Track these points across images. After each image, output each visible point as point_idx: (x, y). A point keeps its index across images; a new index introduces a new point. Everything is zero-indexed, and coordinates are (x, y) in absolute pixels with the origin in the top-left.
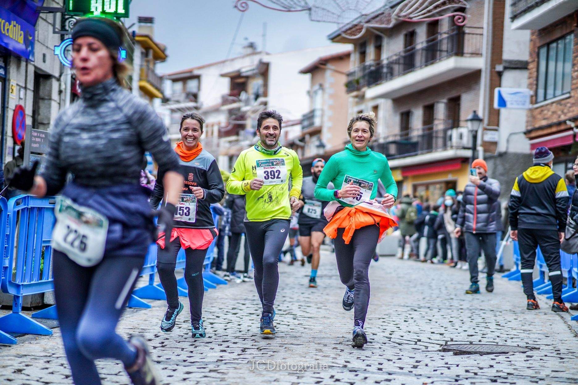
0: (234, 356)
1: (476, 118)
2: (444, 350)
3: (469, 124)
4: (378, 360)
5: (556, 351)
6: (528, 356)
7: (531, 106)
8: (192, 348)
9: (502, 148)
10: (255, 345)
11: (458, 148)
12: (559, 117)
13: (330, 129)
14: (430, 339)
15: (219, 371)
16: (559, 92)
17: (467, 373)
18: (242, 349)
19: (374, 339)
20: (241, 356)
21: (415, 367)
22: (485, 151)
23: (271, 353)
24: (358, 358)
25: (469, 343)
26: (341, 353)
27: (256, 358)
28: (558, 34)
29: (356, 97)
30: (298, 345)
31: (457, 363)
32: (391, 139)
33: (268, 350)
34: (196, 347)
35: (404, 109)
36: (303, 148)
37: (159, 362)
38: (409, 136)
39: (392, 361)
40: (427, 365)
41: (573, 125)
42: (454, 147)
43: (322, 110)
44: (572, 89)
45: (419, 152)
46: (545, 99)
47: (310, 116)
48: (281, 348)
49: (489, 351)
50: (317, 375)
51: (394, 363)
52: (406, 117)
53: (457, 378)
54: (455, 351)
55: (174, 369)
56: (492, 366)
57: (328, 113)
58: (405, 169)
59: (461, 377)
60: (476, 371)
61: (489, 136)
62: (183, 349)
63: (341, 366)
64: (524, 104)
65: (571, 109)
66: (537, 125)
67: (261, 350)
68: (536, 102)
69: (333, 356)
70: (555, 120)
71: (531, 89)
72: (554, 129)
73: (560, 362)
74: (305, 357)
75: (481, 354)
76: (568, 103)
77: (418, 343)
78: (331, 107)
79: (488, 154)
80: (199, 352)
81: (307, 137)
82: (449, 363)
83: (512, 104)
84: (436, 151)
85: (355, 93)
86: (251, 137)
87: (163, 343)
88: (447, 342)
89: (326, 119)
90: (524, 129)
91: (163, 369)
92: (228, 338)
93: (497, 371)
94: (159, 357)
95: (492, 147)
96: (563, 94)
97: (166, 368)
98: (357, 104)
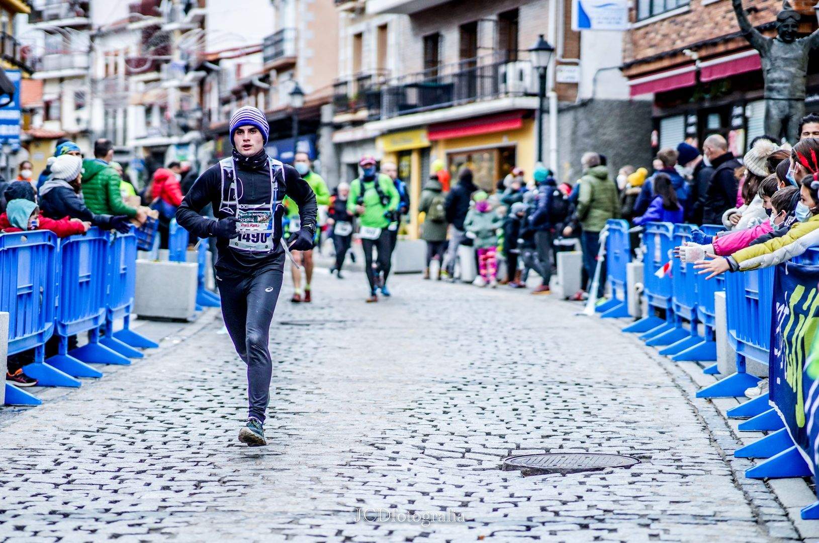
0: (183, 497)
1: (544, 47)
2: (508, 468)
3: (533, 55)
4: (408, 494)
5: (675, 460)
6: (634, 475)
7: (630, 26)
8: (115, 485)
9: (585, 93)
10: (215, 475)
11: (516, 95)
12: (674, 43)
13: (309, 60)
14: (484, 445)
15: (163, 531)
16: (672, 2)
17: (544, 513)
18: (194, 483)
19: (398, 453)
20: (195, 498)
21: (465, 505)
22: (560, 98)
23: (241, 489)
24: (377, 492)
25: (544, 452)
26: (350, 484)
27: (219, 500)
29: (352, 10)
30: (282, 470)
31: (528, 495)
32: (409, 80)
33: (236, 483)
34: (122, 481)
35: (429, 32)
36: (266, 91)
37: (66, 515)
38: (439, 75)
39: (428, 495)
40: (482, 500)
41: (695, 56)
42: (510, 94)
43: (296, 29)
45: (455, 102)
46: (651, 14)
47: (276, 40)
48: (255, 478)
49: (576, 467)
50: (316, 531)
51: (432, 499)
52: (432, 44)
53: (529, 524)
54: (524, 469)
55: (92, 528)
56: (580, 497)
57: (306, 35)
58: (433, 128)
59: (534, 520)
60: (556, 509)
61: (566, 75)
62: (101, 487)
63: (351, 509)
64: (618, 23)
65: (692, 31)
66: (640, 57)
67: (224, 482)
68: (638, 20)
69: (337, 490)
70: (667, 48)
72: (666, 63)
73: (682, 484)
74: (294, 495)
75: (564, 473)
76: (687, 20)
77: (467, 454)
78: (310, 25)
79: (565, 103)
80: (128, 491)
81: (273, 73)
82: (516, 495)
83: (600, 23)
84: (482, 100)
85: (349, 5)
86: (180, 74)
87: (68, 475)
88: (510, 450)
89: (302, 44)
90: (620, 63)
91: (75, 530)
92: (171, 462)
93: (589, 506)
94: (66, 503)
95: (570, 92)
96: (679, 7)
97: (79, 528)
98: (353, 21)
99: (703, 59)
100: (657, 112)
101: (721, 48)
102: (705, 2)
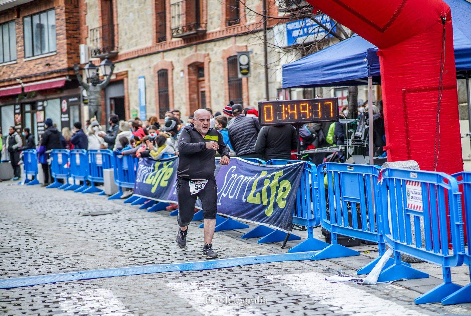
12: (10, 76)
16: (7, 59)
28: (2, 21)
41: (21, 81)
44: (18, 58)
65: (19, 71)
70: (6, 77)
72: (7, 83)
96: (11, 61)
99: (25, 83)
102: (24, 60)
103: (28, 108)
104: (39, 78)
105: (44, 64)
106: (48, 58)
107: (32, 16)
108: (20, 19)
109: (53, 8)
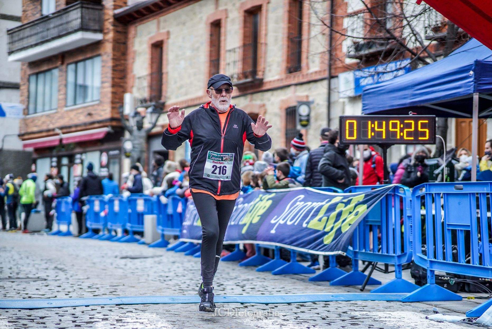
7: (24, 117)
12: (48, 125)
16: (47, 108)
28: (45, 68)
41: (58, 131)
44: (59, 107)
64: (18, 115)
65: (58, 121)
66: (30, 130)
68: (28, 114)
70: (44, 127)
71: (24, 104)
72: (44, 134)
76: (56, 116)
83: (10, 114)
90: (17, 132)
96: (51, 110)
99: (64, 133)
100: (35, 156)
101: (73, 129)
102: (66, 109)
103: (65, 161)
104: (79, 128)
105: (86, 113)
106: (90, 108)
107: (76, 63)
108: (64, 67)
109: (99, 55)
